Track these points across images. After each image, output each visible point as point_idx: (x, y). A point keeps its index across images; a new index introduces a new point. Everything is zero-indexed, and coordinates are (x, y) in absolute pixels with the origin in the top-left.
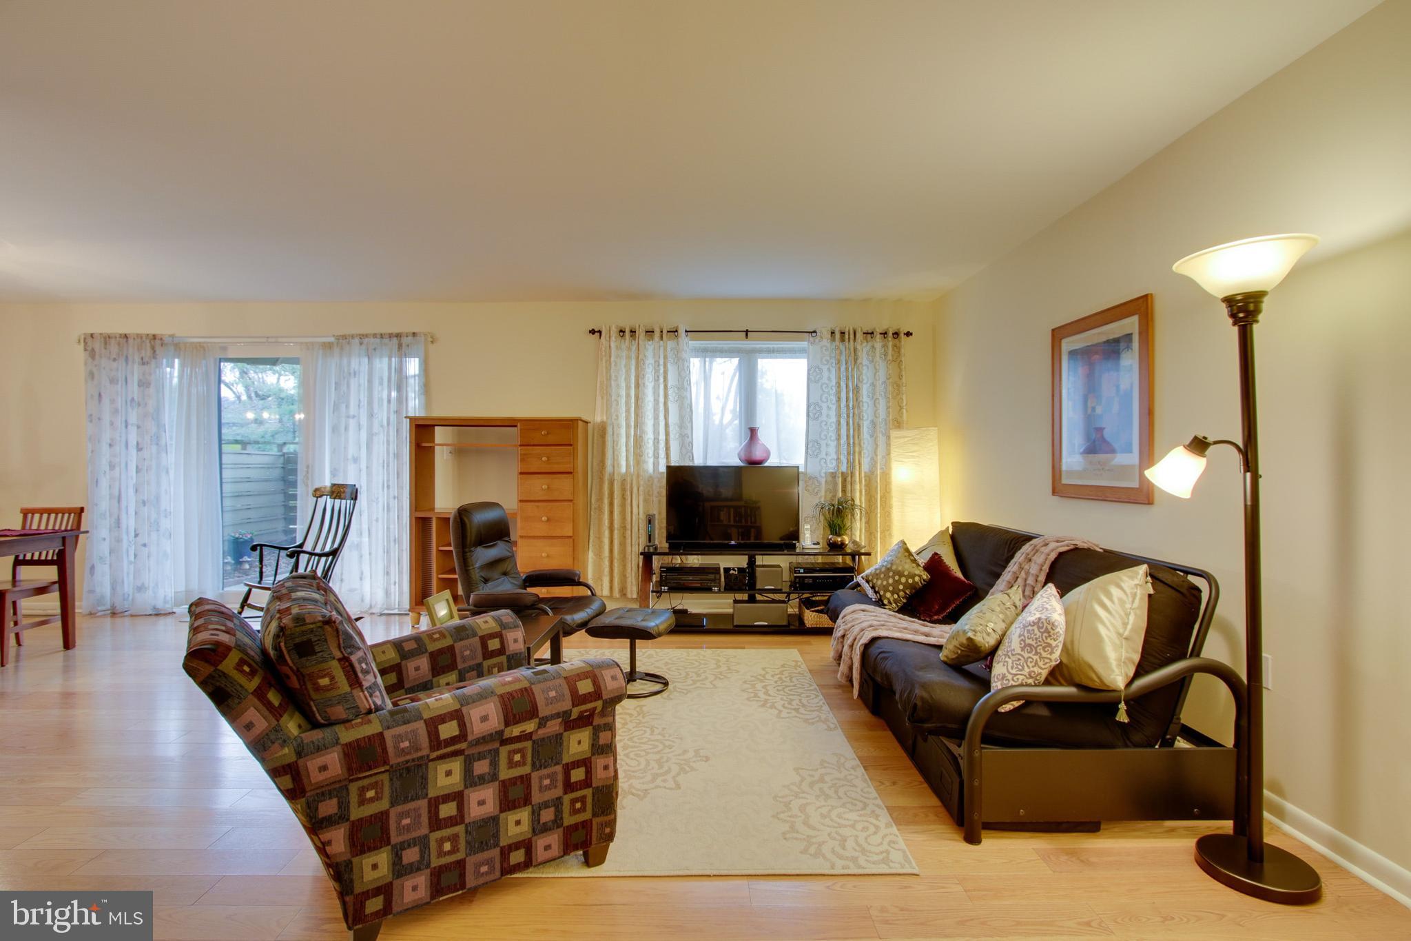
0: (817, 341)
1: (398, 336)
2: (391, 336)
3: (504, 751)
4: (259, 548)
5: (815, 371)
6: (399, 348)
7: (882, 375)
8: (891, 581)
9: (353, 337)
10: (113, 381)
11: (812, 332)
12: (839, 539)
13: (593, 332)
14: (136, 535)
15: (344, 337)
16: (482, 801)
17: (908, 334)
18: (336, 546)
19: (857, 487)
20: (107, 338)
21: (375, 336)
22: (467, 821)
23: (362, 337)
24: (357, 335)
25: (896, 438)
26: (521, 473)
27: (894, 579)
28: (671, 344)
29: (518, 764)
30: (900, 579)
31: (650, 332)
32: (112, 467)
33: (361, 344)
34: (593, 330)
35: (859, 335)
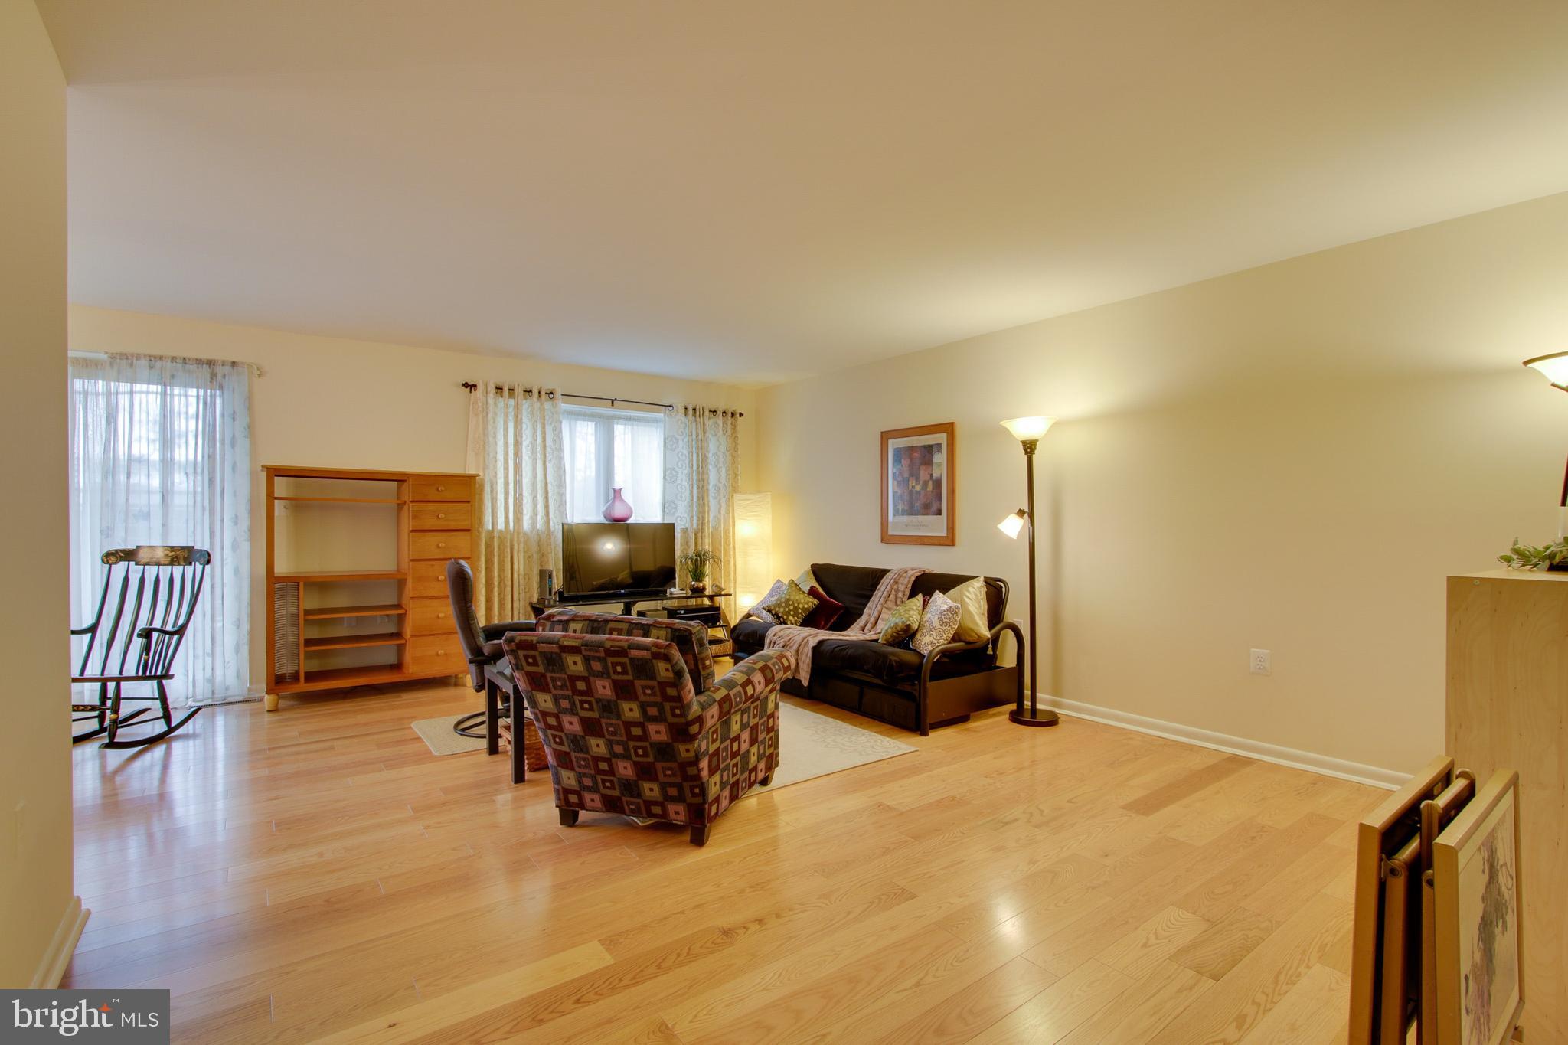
0: (673, 414)
1: (210, 363)
2: (199, 362)
5: (671, 440)
6: (212, 378)
7: (723, 448)
9: (138, 357)
11: (668, 406)
12: (701, 585)
13: (466, 385)
15: (124, 356)
17: (741, 415)
18: (181, 622)
19: (707, 541)
21: (173, 359)
23: (153, 359)
24: (145, 356)
25: (739, 500)
26: (413, 531)
28: (547, 405)
31: (528, 392)
33: (151, 367)
34: (466, 383)
35: (707, 412)
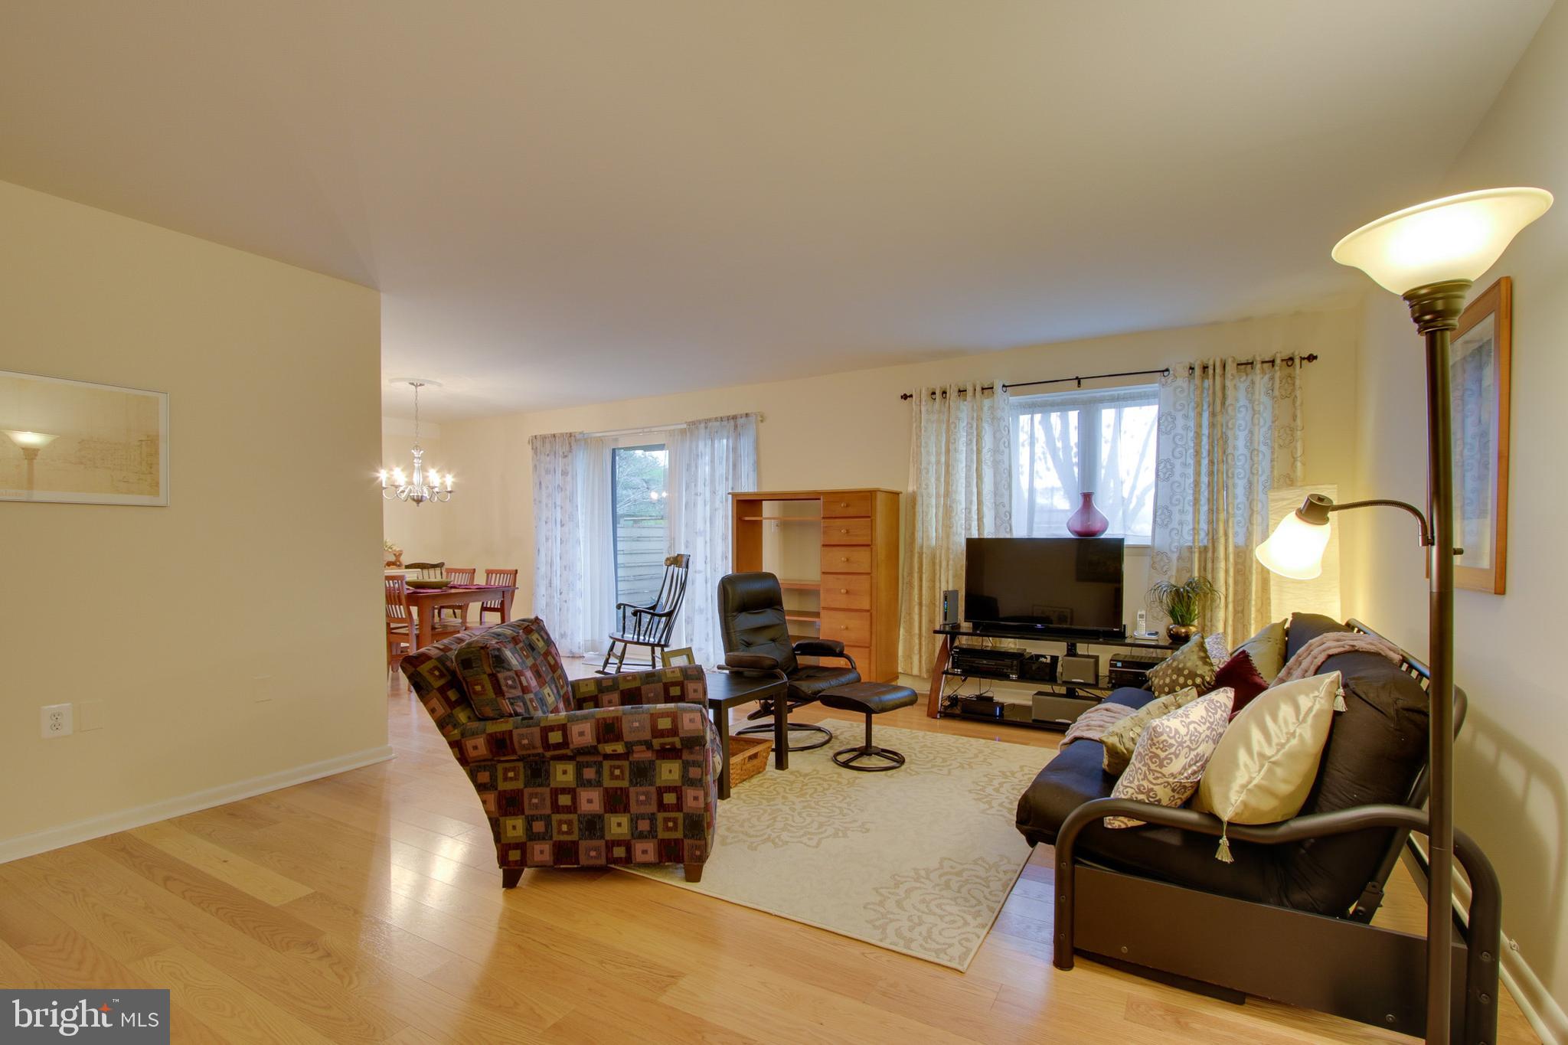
0: (1169, 381)
1: (734, 418)
2: (728, 418)
3: (606, 764)
4: (622, 607)
5: (1166, 419)
6: (735, 429)
7: (1267, 416)
8: (1168, 680)
9: (700, 422)
10: (548, 472)
11: (1163, 371)
12: (1183, 630)
13: (905, 397)
14: (561, 594)
15: (694, 423)
16: (591, 801)
17: (1311, 358)
19: (1222, 565)
20: (544, 438)
21: (716, 419)
22: (579, 812)
23: (707, 421)
24: (703, 420)
26: (823, 545)
27: (1171, 678)
28: (987, 403)
29: (617, 778)
30: (1177, 679)
31: (962, 392)
32: (547, 539)
33: (706, 428)
34: (905, 395)
35: (1231, 368)
